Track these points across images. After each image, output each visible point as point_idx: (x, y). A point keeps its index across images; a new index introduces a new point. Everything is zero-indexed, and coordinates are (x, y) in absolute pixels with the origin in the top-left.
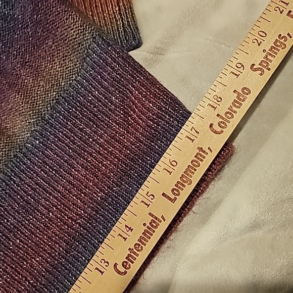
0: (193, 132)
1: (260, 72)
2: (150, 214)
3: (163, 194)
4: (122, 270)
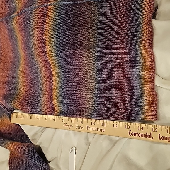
2: (151, 133)
3: (159, 134)
4: (131, 134)
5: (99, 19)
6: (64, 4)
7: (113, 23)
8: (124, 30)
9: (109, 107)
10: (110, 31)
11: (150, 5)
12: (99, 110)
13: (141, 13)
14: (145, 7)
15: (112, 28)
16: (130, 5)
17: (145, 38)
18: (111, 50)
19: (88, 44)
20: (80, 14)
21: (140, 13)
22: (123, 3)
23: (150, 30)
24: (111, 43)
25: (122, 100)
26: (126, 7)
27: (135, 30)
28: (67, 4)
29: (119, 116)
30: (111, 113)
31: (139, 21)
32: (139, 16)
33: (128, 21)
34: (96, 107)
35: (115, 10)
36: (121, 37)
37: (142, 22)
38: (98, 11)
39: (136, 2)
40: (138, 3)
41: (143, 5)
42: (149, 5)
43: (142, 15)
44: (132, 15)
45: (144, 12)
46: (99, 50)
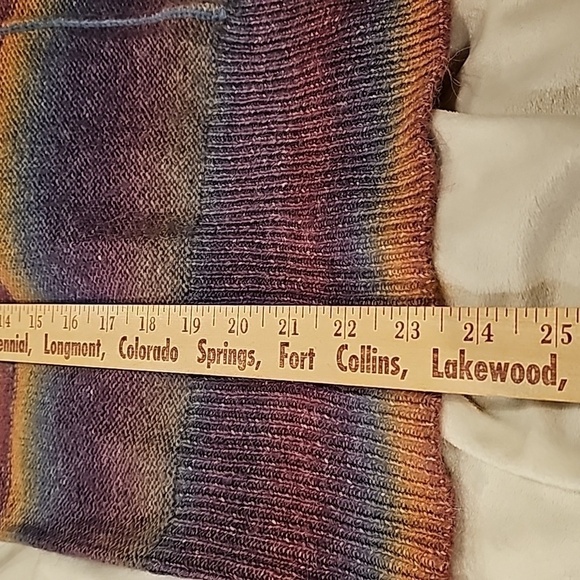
5: (216, 101)
6: (72, 31)
7: (273, 123)
8: (317, 154)
9: (235, 525)
10: (258, 157)
11: (433, 39)
12: (188, 533)
13: (393, 76)
14: (409, 48)
15: (270, 146)
16: (346, 39)
17: (400, 201)
18: (260, 245)
19: (162, 211)
20: (135, 73)
21: (389, 76)
22: (316, 30)
23: (423, 165)
24: (262, 212)
25: (298, 495)
26: (328, 45)
27: (362, 158)
28: (84, 31)
29: (276, 573)
30: (244, 558)
31: (382, 116)
32: (381, 90)
33: (336, 112)
34: (178, 516)
35: (286, 59)
36: (302, 186)
37: (396, 120)
38: (214, 61)
39: (372, 23)
40: (381, 30)
41: (401, 38)
42: (428, 40)
43: (394, 89)
44: (351, 83)
45: (403, 73)
46: (207, 244)
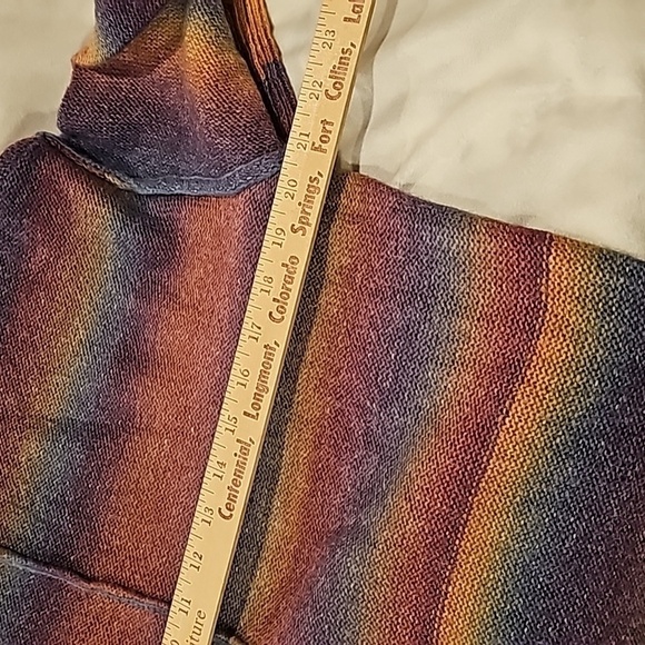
0: (255, 329)
1: (301, 232)
2: (238, 441)
3: (245, 413)
4: (227, 513)
